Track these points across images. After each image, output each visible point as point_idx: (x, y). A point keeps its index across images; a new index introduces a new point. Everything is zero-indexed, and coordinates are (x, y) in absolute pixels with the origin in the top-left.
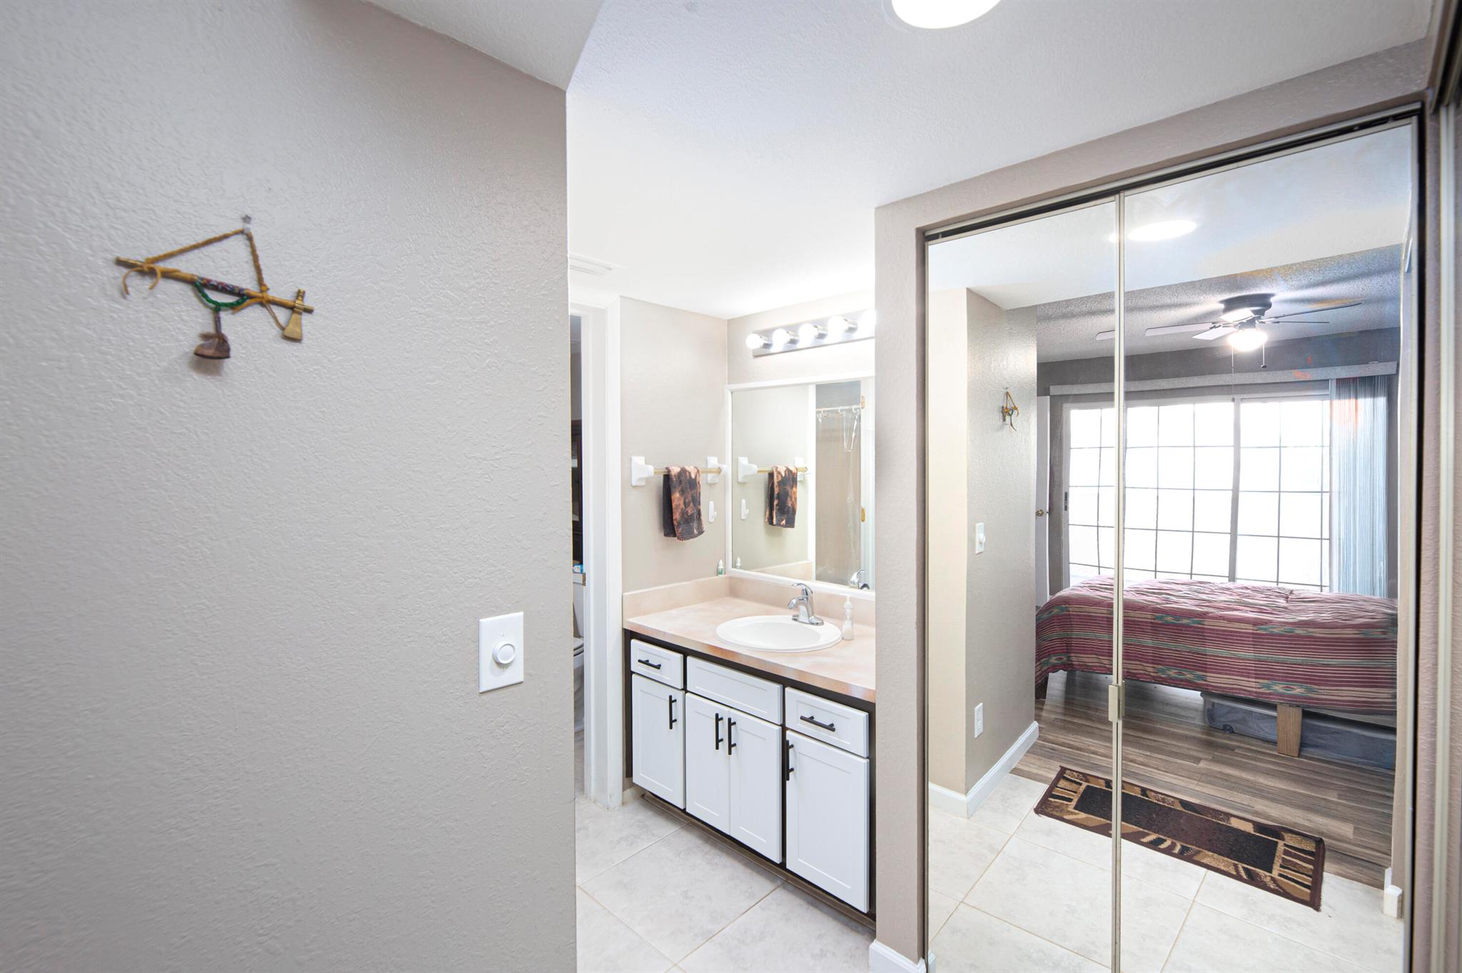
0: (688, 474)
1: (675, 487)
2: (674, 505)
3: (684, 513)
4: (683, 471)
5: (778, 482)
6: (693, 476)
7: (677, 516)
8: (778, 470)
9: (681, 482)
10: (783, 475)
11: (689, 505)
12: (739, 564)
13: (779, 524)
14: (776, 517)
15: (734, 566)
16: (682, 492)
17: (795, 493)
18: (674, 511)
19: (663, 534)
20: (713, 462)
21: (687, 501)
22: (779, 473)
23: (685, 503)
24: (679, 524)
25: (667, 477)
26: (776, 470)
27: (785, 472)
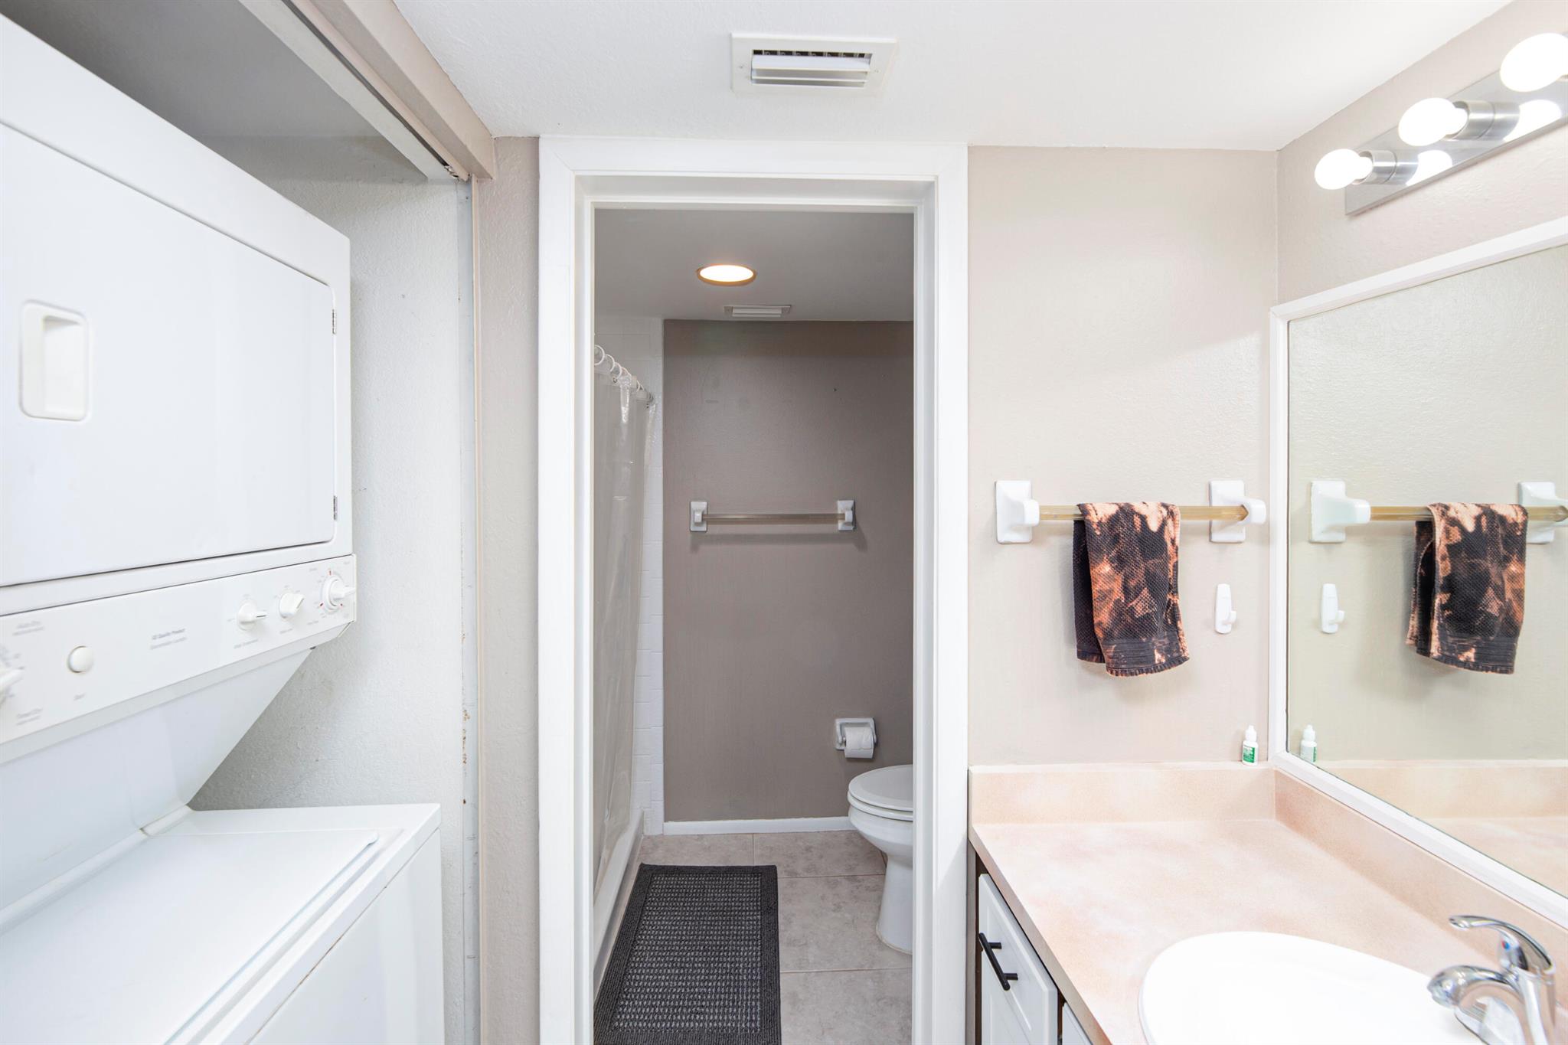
0: (1137, 521)
1: (1099, 551)
2: (1095, 589)
3: (1121, 612)
4: (1126, 513)
5: (1449, 547)
6: (1154, 526)
7: (1103, 616)
8: (1452, 513)
9: (1116, 539)
10: (1470, 527)
11: (1137, 596)
12: (1309, 743)
13: (1449, 659)
14: (1442, 638)
15: (1294, 745)
16: (1120, 562)
17: (1517, 578)
18: (1095, 604)
19: (1075, 651)
20: (1228, 492)
21: (1132, 583)
22: (1454, 522)
23: (1126, 589)
24: (1108, 635)
25: (1081, 527)
26: (1443, 514)
27: (1478, 519)
